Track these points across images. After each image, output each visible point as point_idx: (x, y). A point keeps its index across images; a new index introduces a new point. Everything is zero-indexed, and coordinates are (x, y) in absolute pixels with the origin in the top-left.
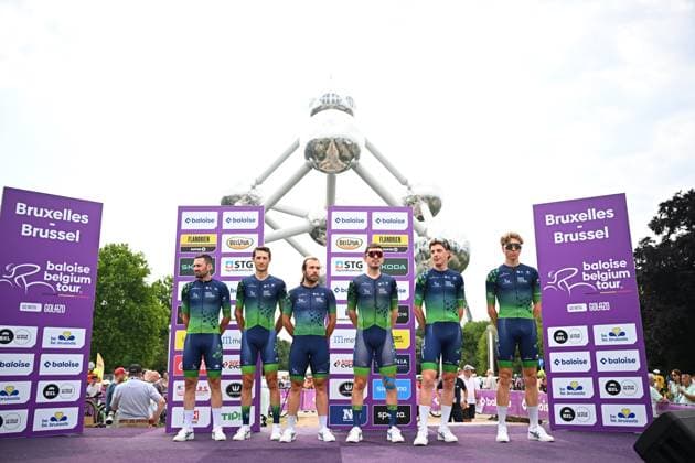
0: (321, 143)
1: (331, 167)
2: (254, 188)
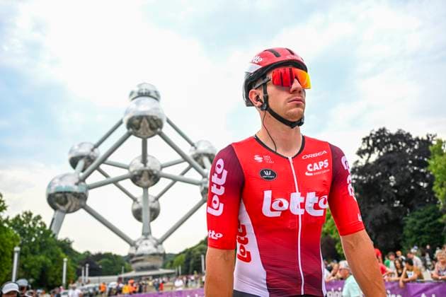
0: (137, 119)
1: (144, 134)
2: (92, 150)
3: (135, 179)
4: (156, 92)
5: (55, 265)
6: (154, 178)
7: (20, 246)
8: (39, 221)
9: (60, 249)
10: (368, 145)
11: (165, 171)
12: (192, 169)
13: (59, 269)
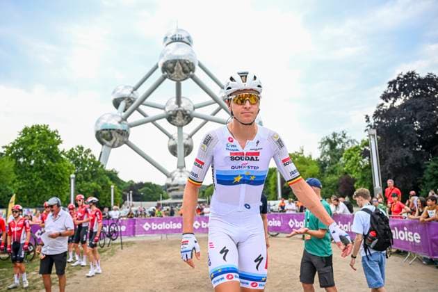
0: (171, 63)
1: (178, 77)
2: (132, 92)
3: (170, 118)
4: (188, 38)
5: (105, 190)
6: (188, 118)
7: (76, 174)
8: (90, 154)
9: (107, 178)
10: (395, 89)
11: (197, 111)
12: (222, 110)
13: (108, 194)
